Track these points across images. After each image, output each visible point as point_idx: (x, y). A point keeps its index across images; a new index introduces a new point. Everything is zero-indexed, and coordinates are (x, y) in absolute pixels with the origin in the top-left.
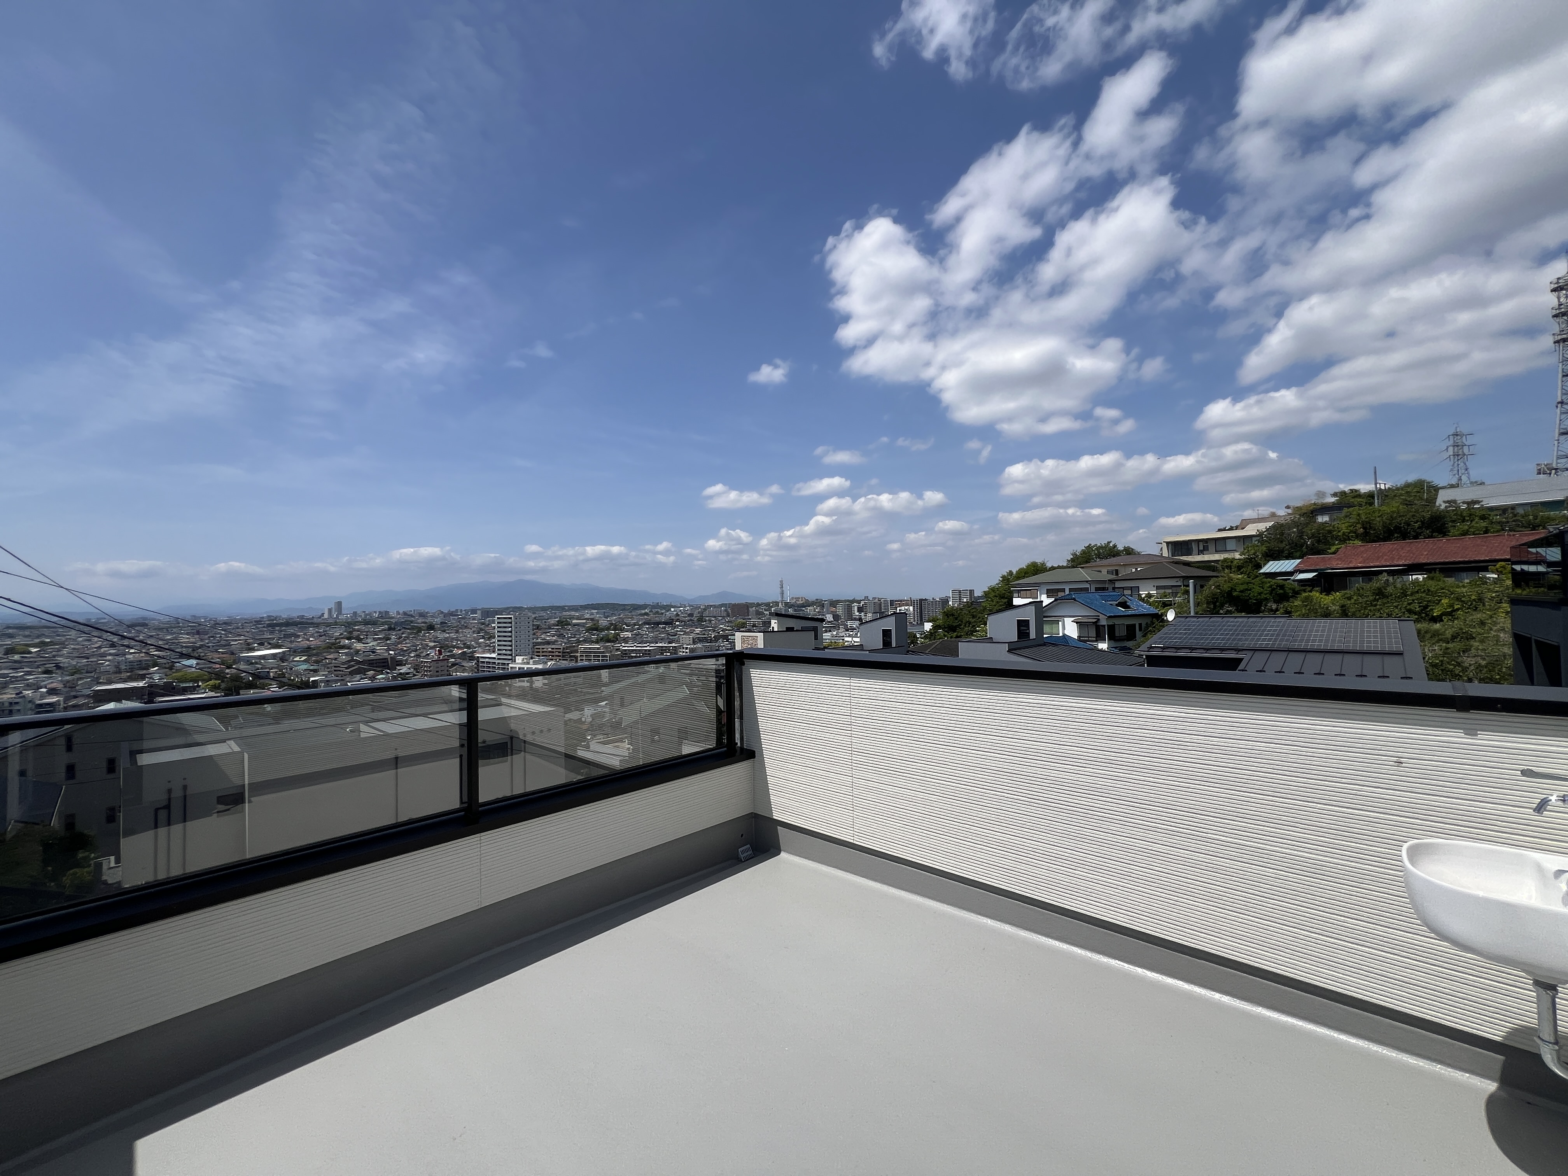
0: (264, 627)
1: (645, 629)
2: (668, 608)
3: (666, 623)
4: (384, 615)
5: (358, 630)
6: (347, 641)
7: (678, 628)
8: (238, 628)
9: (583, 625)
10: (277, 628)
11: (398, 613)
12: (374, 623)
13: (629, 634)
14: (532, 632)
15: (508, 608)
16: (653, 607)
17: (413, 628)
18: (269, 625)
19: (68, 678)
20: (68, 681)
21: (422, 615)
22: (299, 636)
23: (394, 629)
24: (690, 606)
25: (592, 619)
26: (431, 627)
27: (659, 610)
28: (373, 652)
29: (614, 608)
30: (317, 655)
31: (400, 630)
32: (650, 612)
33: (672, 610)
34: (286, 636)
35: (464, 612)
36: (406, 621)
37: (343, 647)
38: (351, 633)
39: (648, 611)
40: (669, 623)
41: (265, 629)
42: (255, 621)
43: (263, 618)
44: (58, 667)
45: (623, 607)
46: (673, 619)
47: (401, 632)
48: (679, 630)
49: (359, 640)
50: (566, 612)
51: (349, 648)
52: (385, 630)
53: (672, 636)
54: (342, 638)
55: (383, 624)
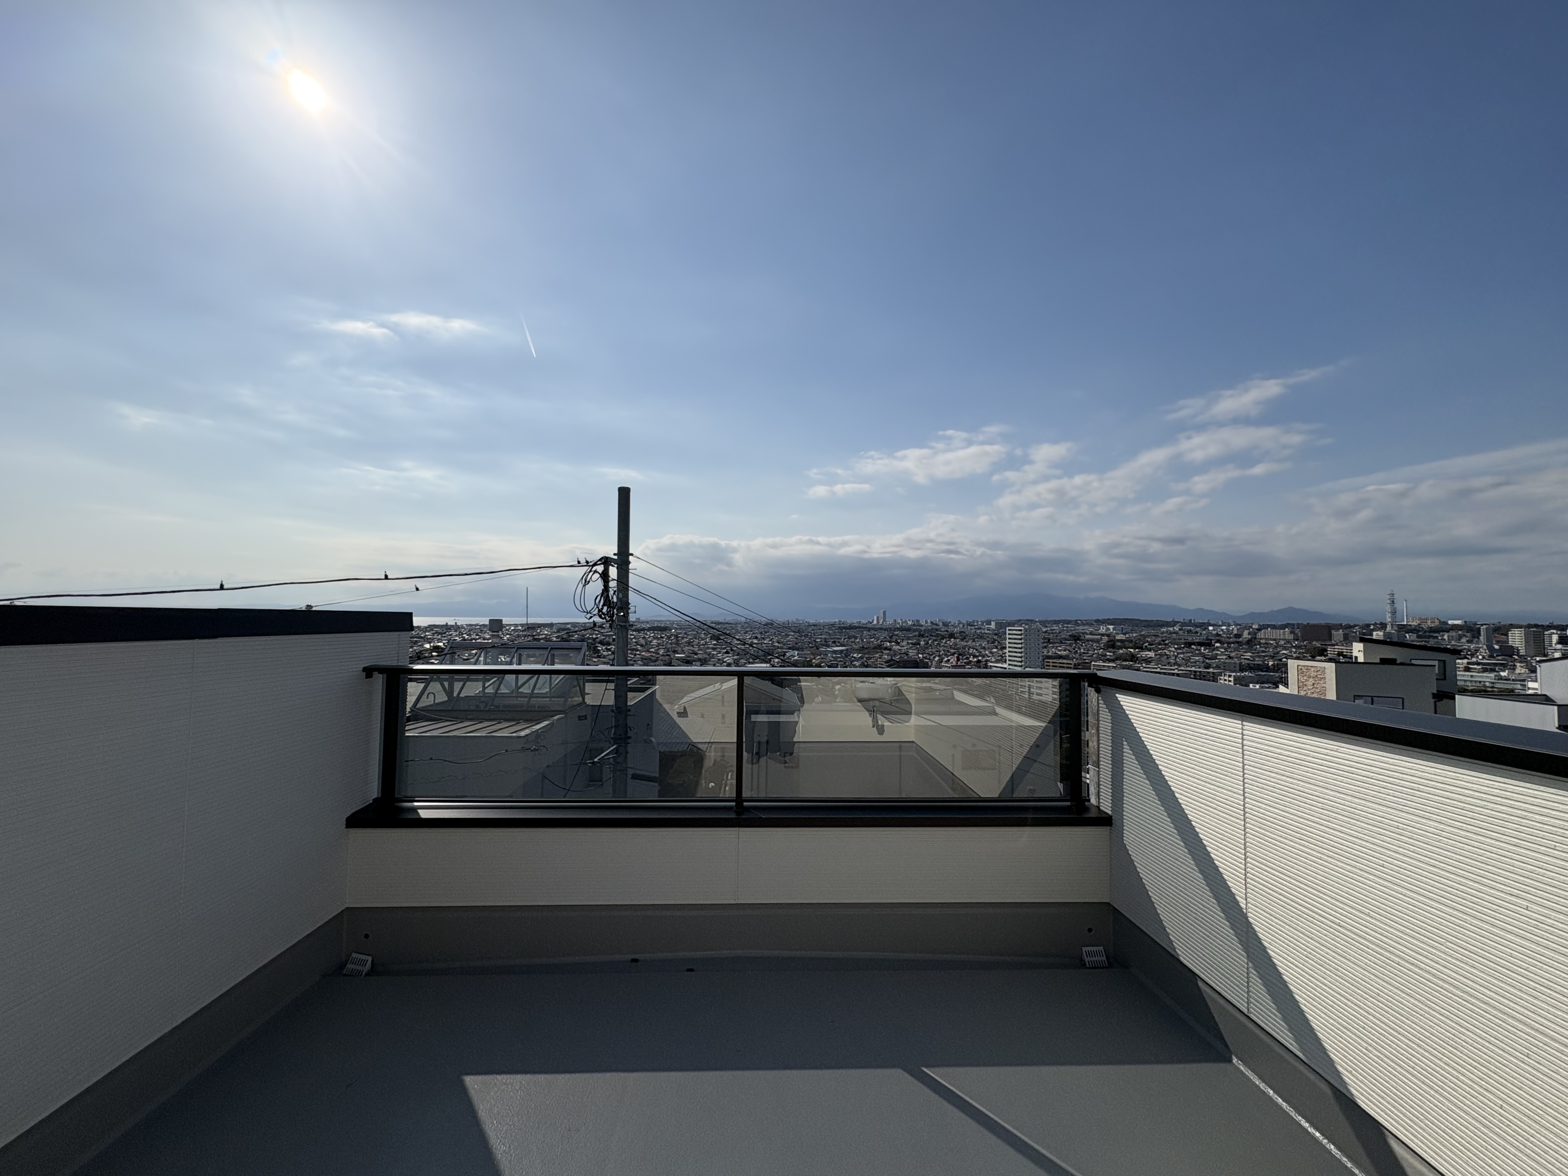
0: (836, 629)
1: (1173, 649)
2: (1204, 626)
3: (1201, 644)
4: (916, 623)
5: (897, 635)
6: (888, 644)
7: (1218, 650)
8: (821, 629)
9: (1098, 641)
10: (844, 630)
11: (926, 622)
12: (908, 629)
13: (1151, 654)
14: (1041, 645)
15: (1020, 621)
16: (1184, 624)
17: (938, 635)
18: (840, 628)
19: (735, 657)
20: (736, 659)
21: (945, 624)
22: (857, 638)
23: (922, 636)
24: (1236, 625)
25: (1108, 635)
26: (952, 636)
27: (1191, 628)
28: (907, 655)
29: (1135, 623)
30: (868, 653)
31: (927, 637)
32: (1180, 630)
33: (1211, 628)
34: (849, 638)
35: (980, 623)
36: (932, 629)
37: (886, 648)
38: (891, 637)
39: (1177, 629)
40: (1208, 644)
41: (837, 631)
42: (831, 625)
43: (835, 622)
44: (732, 650)
45: (1148, 624)
46: (1211, 640)
47: (927, 639)
48: (1219, 653)
49: (898, 644)
50: (1078, 626)
51: (890, 649)
52: (916, 636)
53: (1209, 659)
54: (885, 641)
55: (915, 631)
